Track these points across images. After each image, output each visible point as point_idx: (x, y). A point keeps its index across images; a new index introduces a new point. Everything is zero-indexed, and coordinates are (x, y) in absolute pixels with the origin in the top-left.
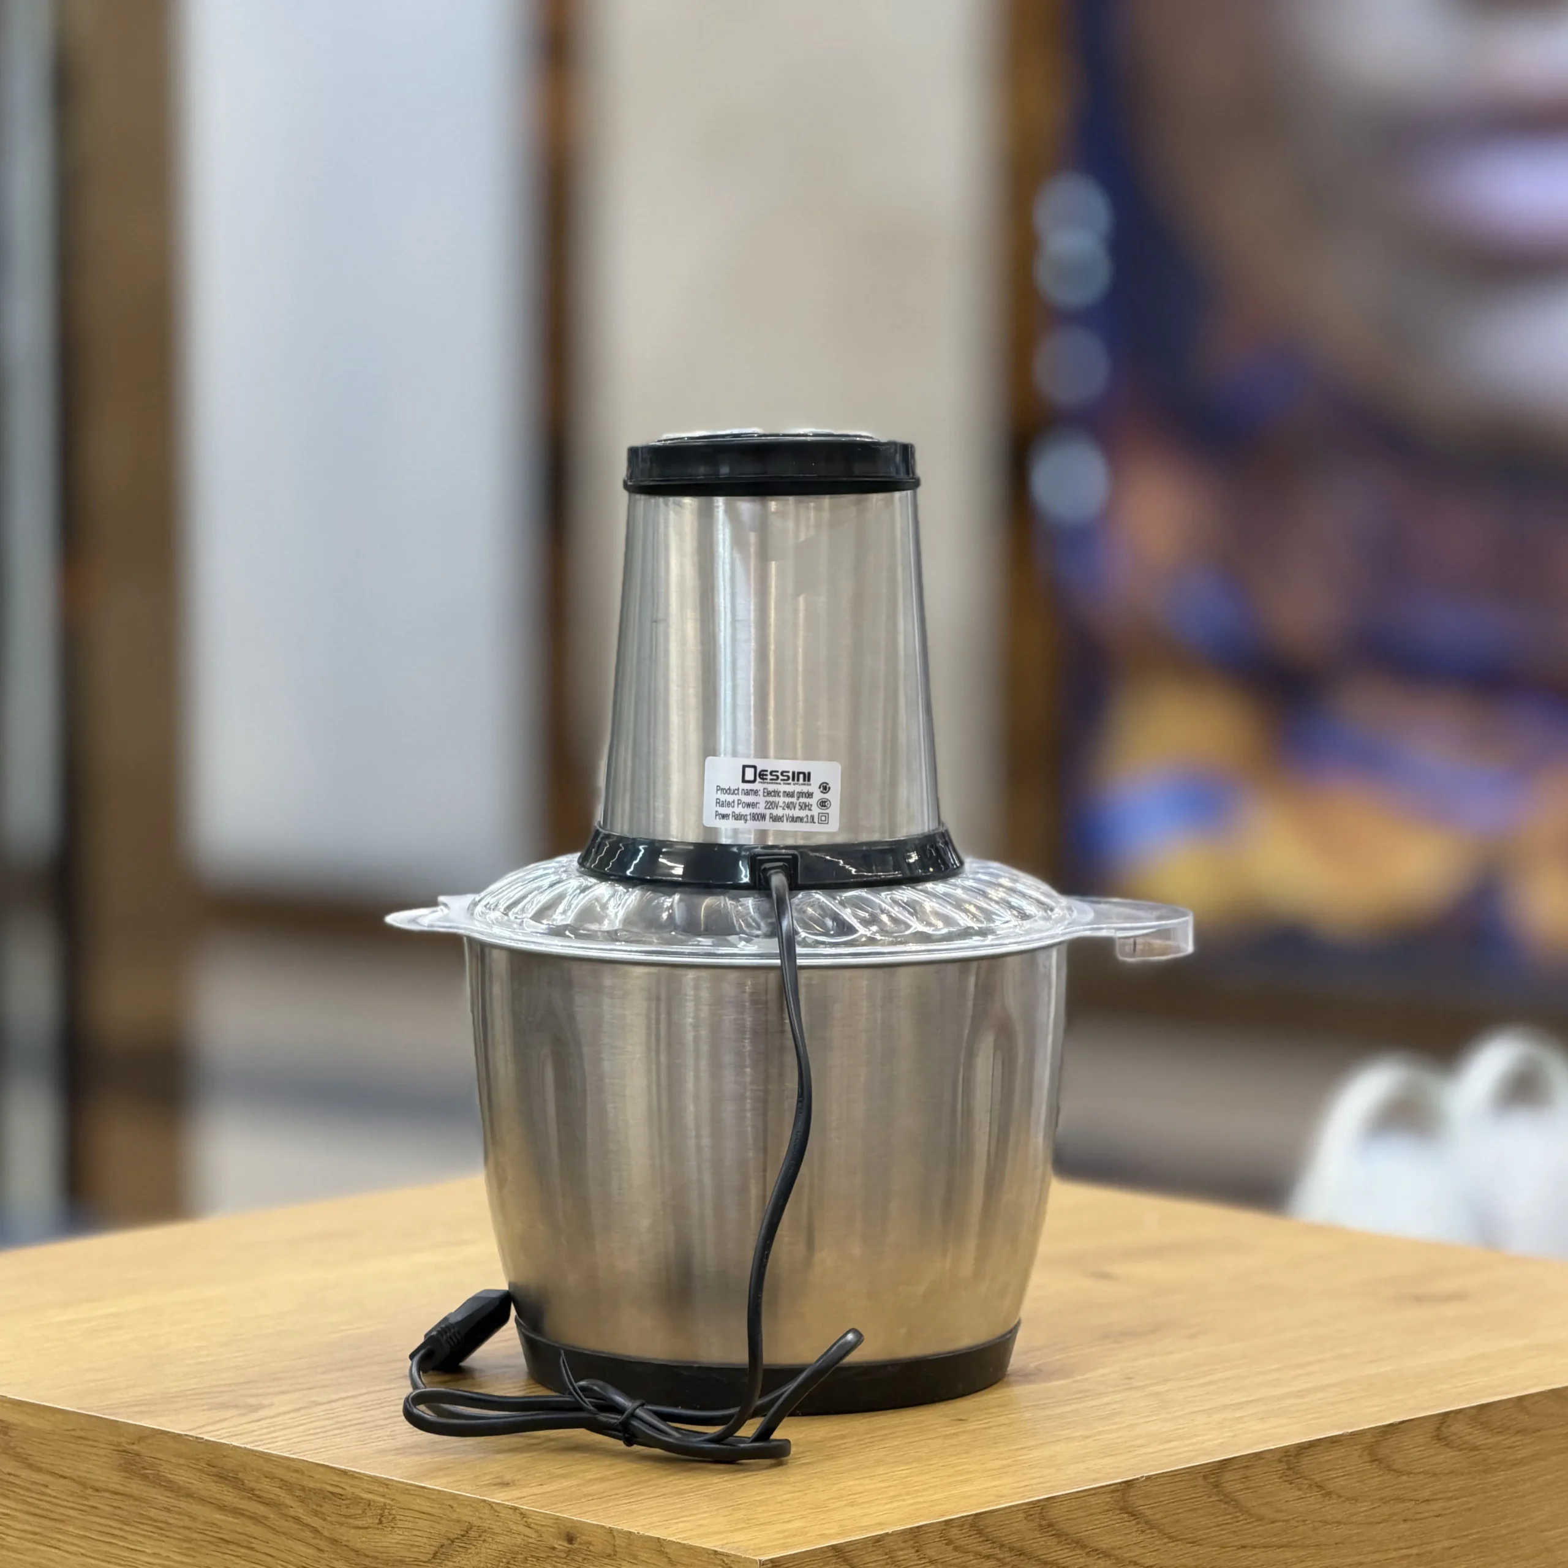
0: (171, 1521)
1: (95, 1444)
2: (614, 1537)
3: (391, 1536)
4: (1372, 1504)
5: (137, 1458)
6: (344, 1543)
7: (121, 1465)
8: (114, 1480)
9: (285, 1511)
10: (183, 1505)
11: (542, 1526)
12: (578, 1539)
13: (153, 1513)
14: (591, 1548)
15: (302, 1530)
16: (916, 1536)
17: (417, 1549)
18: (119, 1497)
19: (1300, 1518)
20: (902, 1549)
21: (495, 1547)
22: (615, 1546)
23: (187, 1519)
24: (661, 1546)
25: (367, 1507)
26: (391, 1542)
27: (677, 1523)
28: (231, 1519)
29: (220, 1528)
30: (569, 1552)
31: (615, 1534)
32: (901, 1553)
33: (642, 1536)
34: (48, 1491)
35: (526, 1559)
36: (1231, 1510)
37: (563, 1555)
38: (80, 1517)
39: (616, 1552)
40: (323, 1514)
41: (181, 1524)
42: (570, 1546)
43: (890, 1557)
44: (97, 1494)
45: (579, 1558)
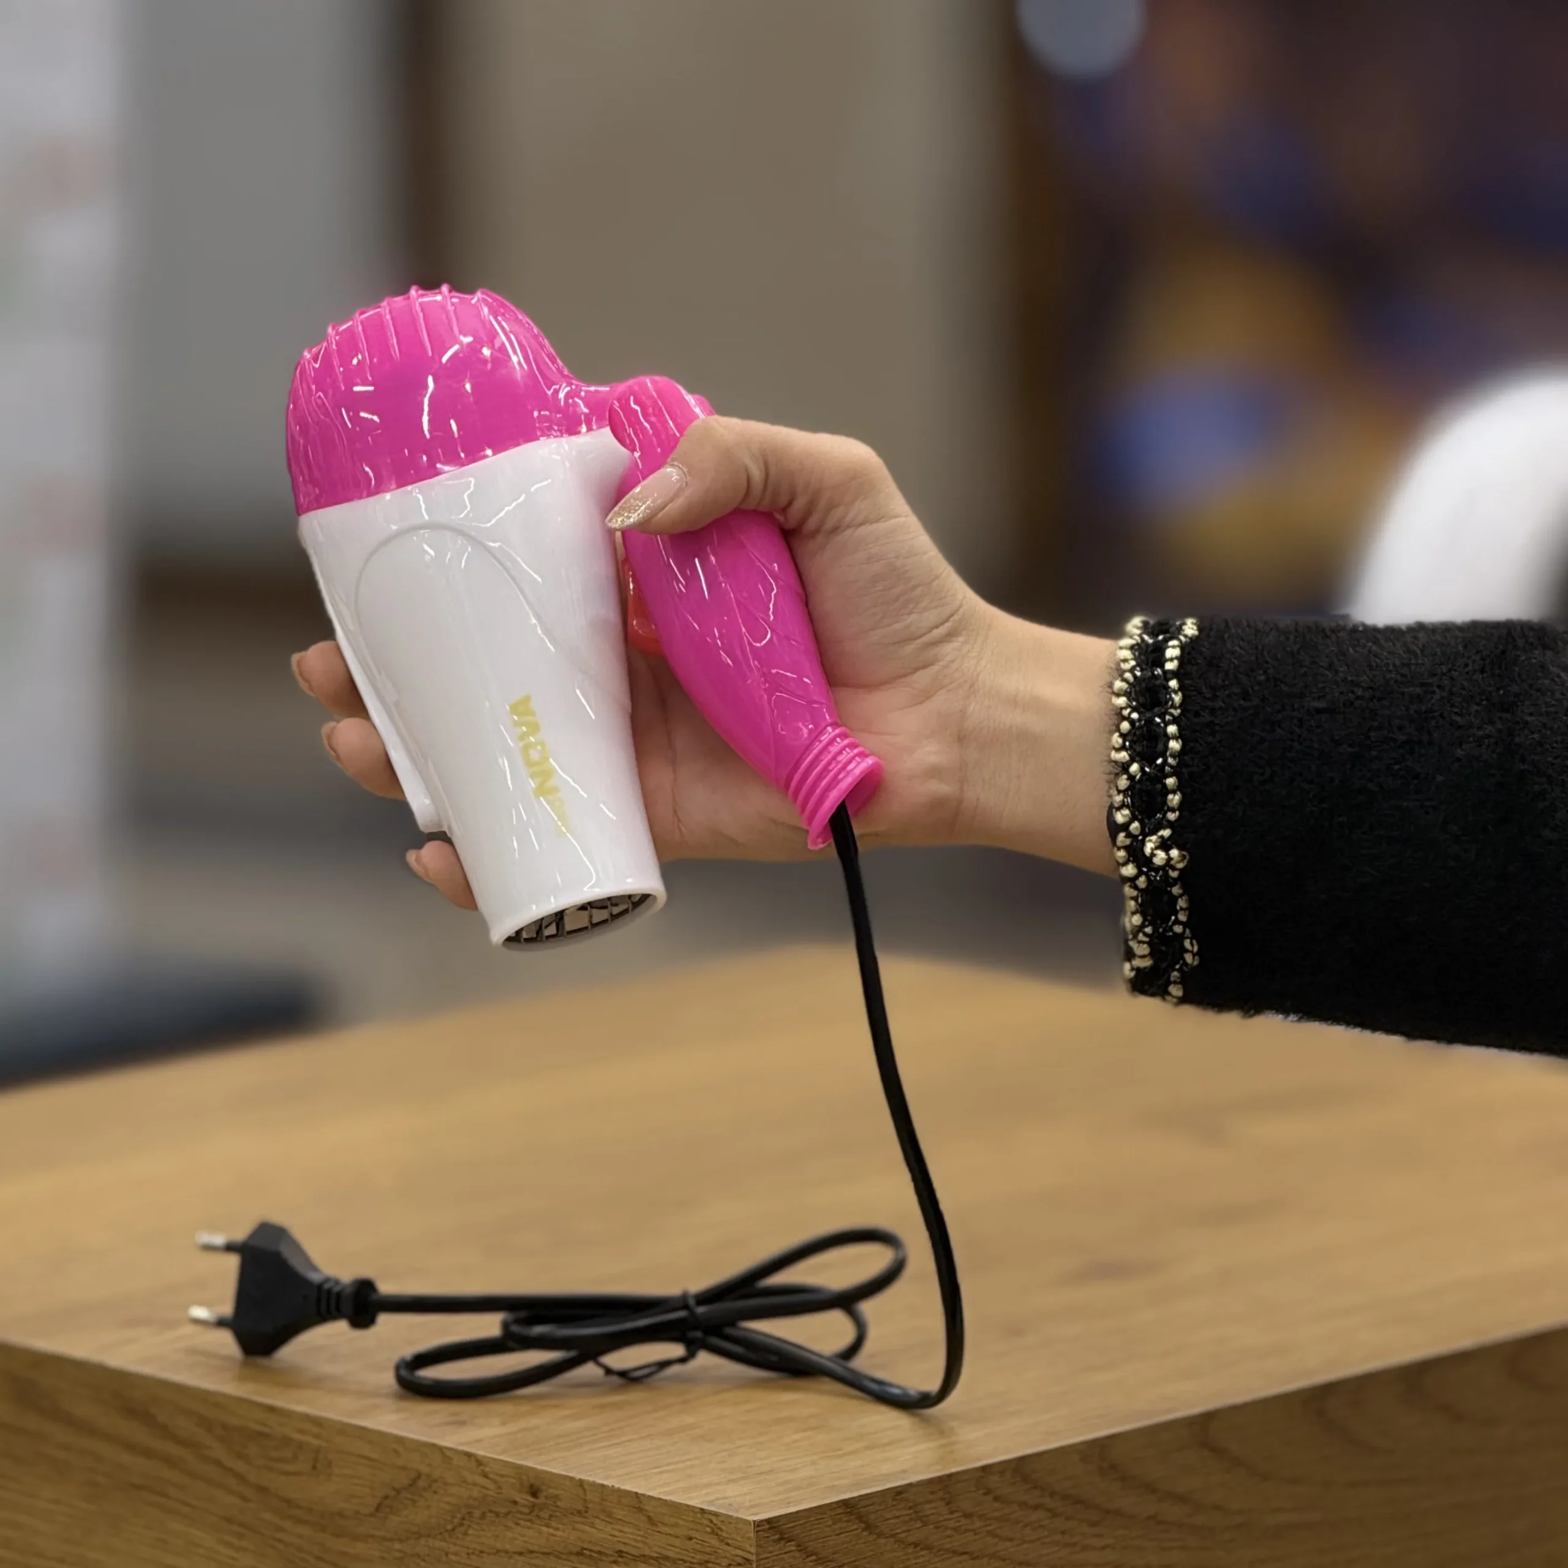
2: (585, 1490)
3: (325, 1484)
6: (273, 1492)
9: (202, 1452)
11: (502, 1476)
12: (544, 1493)
14: (559, 1503)
15: (224, 1475)
16: (946, 1486)
17: (357, 1501)
20: (930, 1502)
21: (447, 1499)
22: (585, 1500)
24: (640, 1502)
25: (297, 1449)
26: (327, 1491)
27: (661, 1473)
30: (533, 1506)
31: (586, 1487)
32: (927, 1506)
33: (619, 1490)
35: (483, 1516)
37: (526, 1510)
39: (587, 1508)
40: (247, 1456)
42: (532, 1499)
43: (916, 1512)
45: (545, 1514)
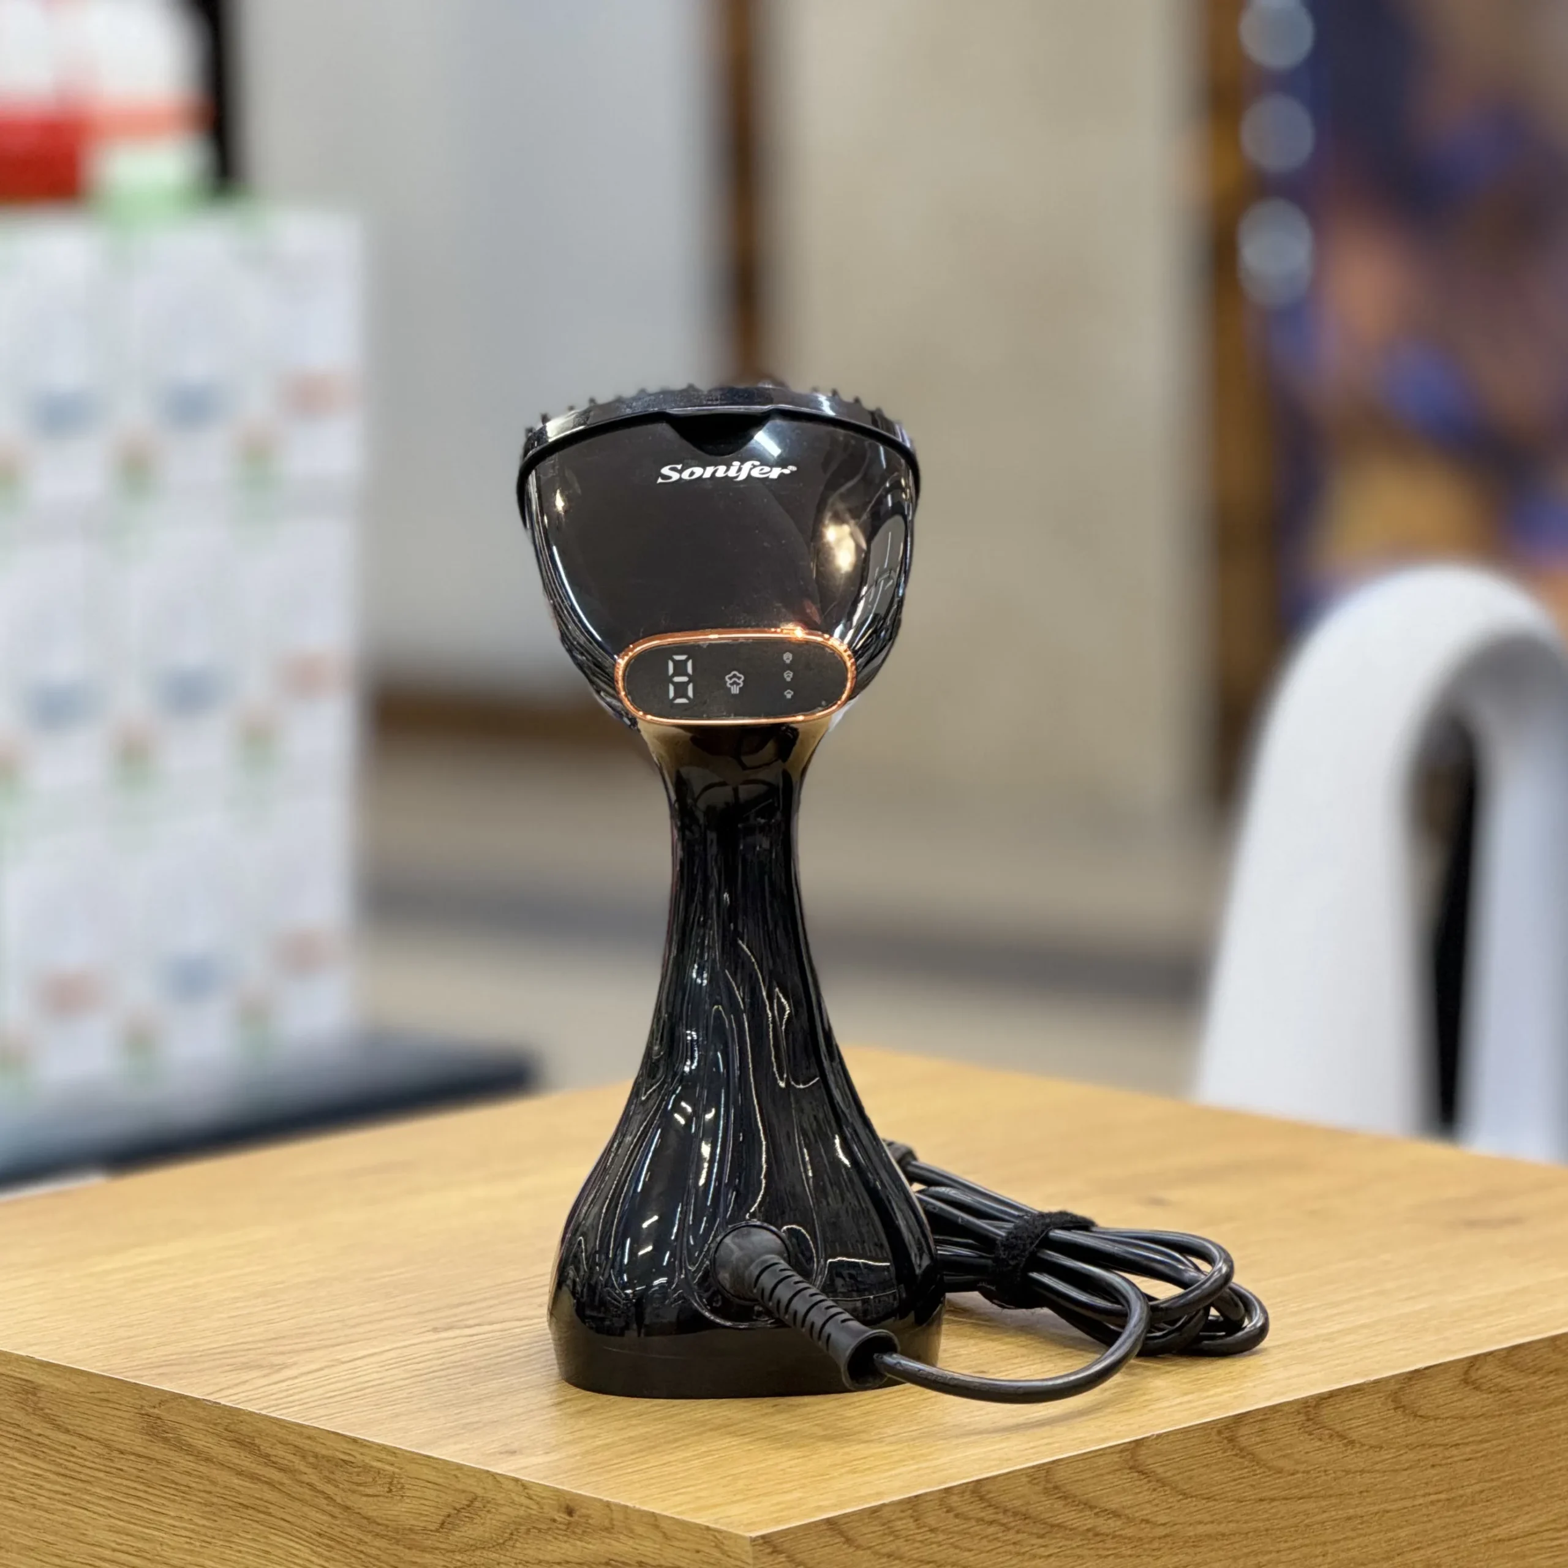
0: (194, 1485)
1: (117, 1406)
2: (612, 1511)
3: (400, 1505)
4: (1399, 1451)
5: (159, 1421)
6: (357, 1511)
7: (143, 1428)
8: (138, 1443)
9: (298, 1477)
10: (201, 1469)
11: (543, 1498)
12: (578, 1513)
13: (177, 1477)
14: (590, 1521)
15: (317, 1497)
16: (915, 1505)
17: (425, 1519)
18: (143, 1460)
19: (1323, 1469)
20: (901, 1519)
21: (498, 1517)
22: (612, 1519)
23: (207, 1482)
24: (656, 1520)
25: (376, 1475)
26: (401, 1511)
28: (247, 1484)
29: (239, 1492)
30: (569, 1524)
31: (613, 1508)
32: (899, 1523)
33: (639, 1511)
34: (75, 1452)
35: (528, 1531)
36: (1246, 1463)
37: (563, 1527)
38: (108, 1478)
39: (614, 1525)
40: (335, 1480)
41: (201, 1487)
42: (568, 1518)
43: (889, 1528)
44: (122, 1456)
45: (579, 1531)
